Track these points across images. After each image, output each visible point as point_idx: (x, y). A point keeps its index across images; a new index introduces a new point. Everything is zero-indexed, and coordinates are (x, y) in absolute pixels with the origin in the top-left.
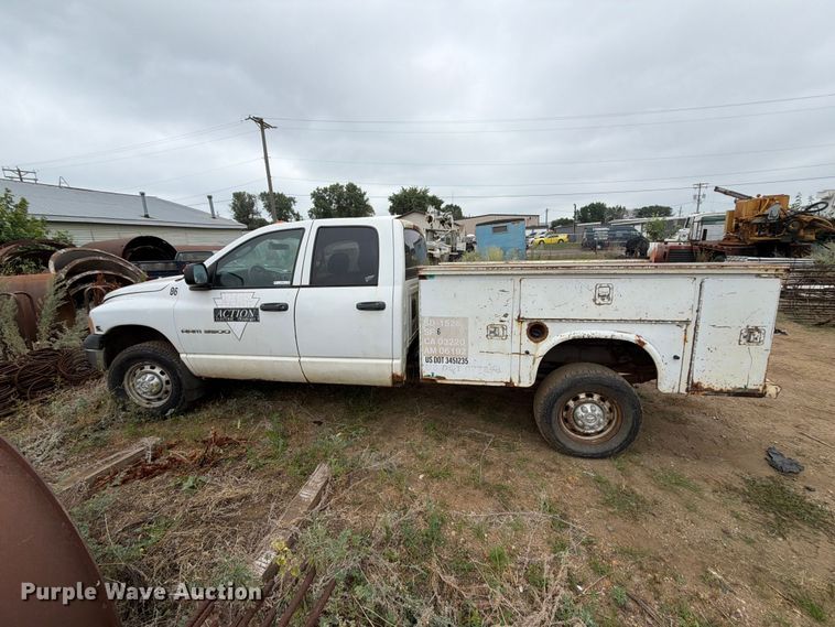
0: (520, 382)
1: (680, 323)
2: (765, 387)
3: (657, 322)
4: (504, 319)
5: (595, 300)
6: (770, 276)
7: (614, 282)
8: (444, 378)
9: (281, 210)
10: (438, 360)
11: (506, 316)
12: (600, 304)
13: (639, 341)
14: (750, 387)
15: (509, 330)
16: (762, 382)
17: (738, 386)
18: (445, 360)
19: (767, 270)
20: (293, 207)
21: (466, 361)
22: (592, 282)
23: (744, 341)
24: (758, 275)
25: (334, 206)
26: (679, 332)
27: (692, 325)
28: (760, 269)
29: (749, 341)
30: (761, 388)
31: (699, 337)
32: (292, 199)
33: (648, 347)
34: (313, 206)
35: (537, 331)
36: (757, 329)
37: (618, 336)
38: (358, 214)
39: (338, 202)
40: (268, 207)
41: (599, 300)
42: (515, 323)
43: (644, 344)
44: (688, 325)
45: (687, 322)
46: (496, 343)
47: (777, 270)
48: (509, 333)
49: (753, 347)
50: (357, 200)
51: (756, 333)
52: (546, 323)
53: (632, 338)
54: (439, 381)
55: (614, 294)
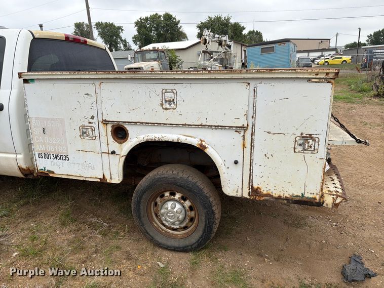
0: (111, 178)
1: (238, 129)
2: (322, 196)
3: (217, 127)
4: (91, 121)
5: (162, 105)
6: (320, 81)
7: (177, 87)
8: (53, 173)
9: (112, 37)
10: (47, 156)
11: (92, 118)
12: (166, 109)
13: (201, 145)
14: (306, 195)
15: (97, 131)
16: (318, 191)
17: (296, 194)
18: (52, 156)
19: (317, 74)
20: (121, 34)
21: (67, 158)
22: (159, 87)
23: (299, 148)
24: (309, 80)
25: (153, 33)
26: (238, 137)
27: (249, 132)
28: (310, 73)
29: (304, 149)
30: (318, 197)
31: (256, 143)
32: (120, 28)
33: (210, 151)
34: (136, 33)
35: (120, 133)
36: (311, 136)
37: (183, 139)
38: (172, 40)
39: (157, 29)
40: (102, 35)
41: (167, 105)
42: (101, 124)
43: (205, 148)
44: (245, 131)
45: (244, 128)
46: (88, 143)
47: (327, 74)
48: (97, 134)
49: (308, 156)
50: (172, 28)
51: (311, 142)
52: (125, 126)
53: (195, 142)
54: (51, 175)
55: (179, 99)
